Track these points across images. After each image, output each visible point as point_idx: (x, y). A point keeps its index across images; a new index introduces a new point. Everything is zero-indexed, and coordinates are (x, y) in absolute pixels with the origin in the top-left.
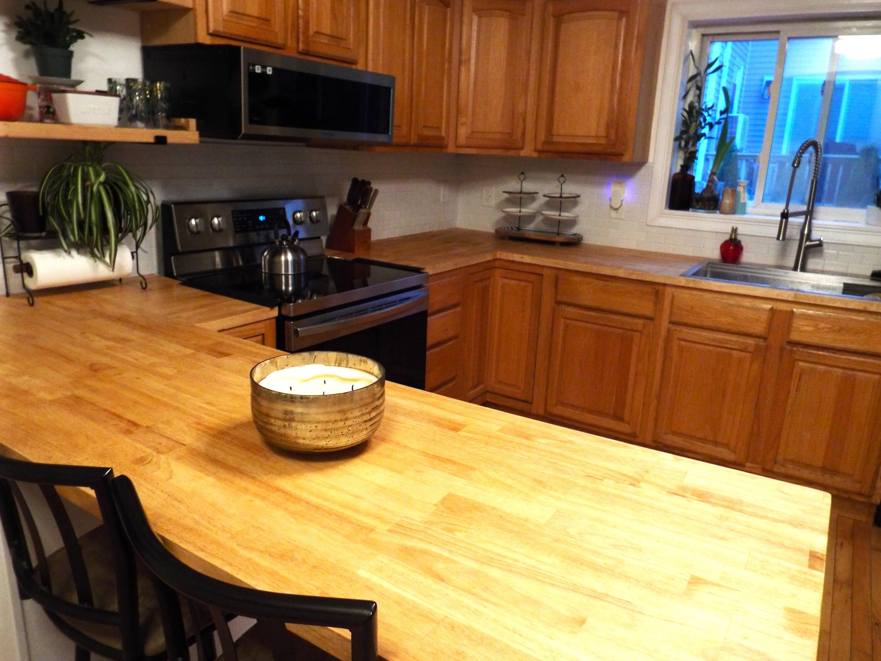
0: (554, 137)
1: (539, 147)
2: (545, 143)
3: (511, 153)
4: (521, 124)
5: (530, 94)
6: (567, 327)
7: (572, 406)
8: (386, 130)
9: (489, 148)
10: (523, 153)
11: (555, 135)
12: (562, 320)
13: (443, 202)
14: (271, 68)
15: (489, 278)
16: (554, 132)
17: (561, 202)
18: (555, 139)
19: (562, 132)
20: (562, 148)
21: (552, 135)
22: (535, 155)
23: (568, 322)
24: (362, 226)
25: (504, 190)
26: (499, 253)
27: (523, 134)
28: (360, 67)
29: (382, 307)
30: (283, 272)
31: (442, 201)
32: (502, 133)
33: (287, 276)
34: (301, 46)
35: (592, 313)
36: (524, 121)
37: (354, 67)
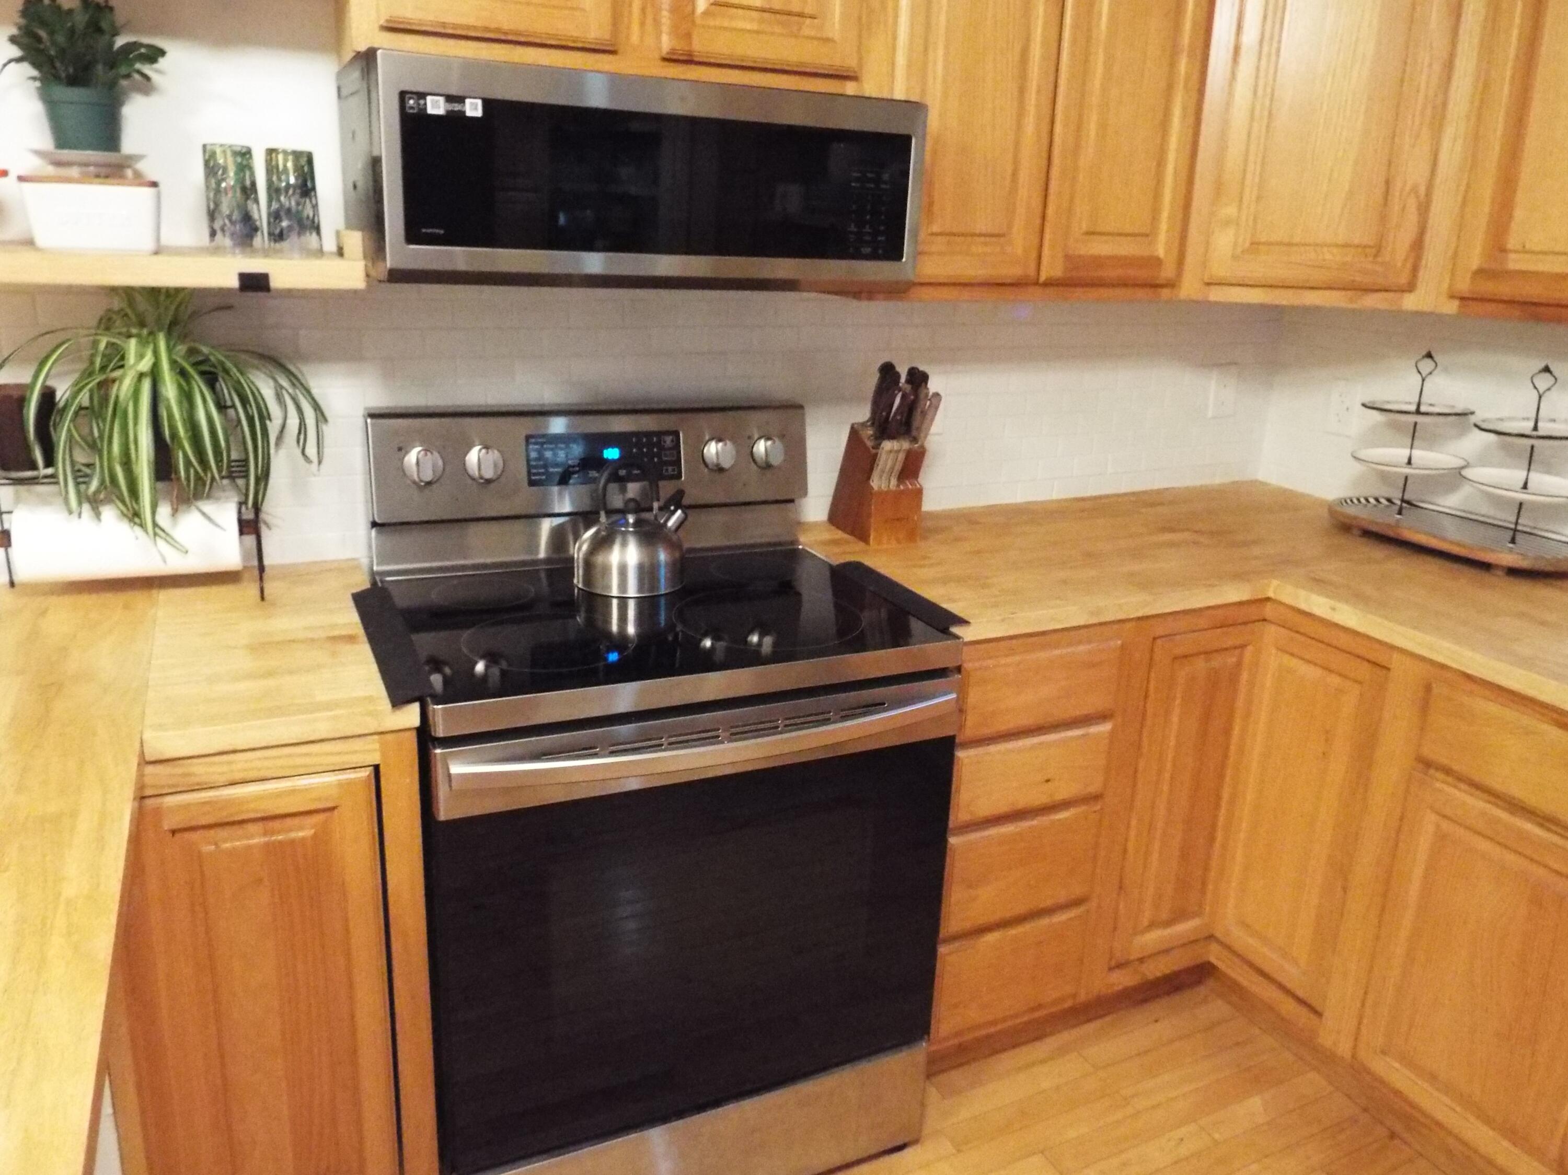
0: (1512, 256)
1: (1464, 285)
2: (1480, 273)
3: (1371, 301)
4: (1412, 217)
5: (1449, 131)
6: (1441, 838)
7: (1433, 1078)
8: (894, 251)
9: (1302, 288)
10: (1410, 302)
11: (1511, 251)
12: (1433, 817)
13: (1214, 418)
14: (479, 102)
15: (1243, 647)
16: (1512, 242)
17: (1532, 447)
18: (1515, 263)
19: (1537, 241)
20: (1532, 291)
21: (1503, 250)
22: (1451, 308)
23: (1445, 825)
24: (894, 482)
25: (1366, 400)
26: (1275, 583)
27: (1418, 245)
28: (870, 87)
29: (826, 716)
30: (615, 592)
31: (1210, 414)
32: (1346, 246)
33: (623, 601)
34: (666, 43)
35: (1529, 827)
36: (1424, 209)
37: (850, 88)
